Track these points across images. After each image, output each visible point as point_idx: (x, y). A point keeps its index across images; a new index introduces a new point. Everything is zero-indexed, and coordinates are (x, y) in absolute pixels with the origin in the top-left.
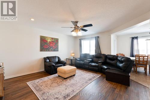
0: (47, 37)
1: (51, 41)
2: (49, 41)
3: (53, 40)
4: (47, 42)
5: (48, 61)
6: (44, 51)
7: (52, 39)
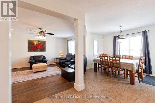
0: (34, 40)
1: (38, 43)
2: (36, 43)
3: (40, 43)
4: (34, 44)
5: (33, 59)
6: (31, 51)
7: (39, 41)
